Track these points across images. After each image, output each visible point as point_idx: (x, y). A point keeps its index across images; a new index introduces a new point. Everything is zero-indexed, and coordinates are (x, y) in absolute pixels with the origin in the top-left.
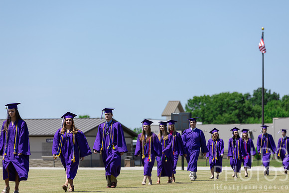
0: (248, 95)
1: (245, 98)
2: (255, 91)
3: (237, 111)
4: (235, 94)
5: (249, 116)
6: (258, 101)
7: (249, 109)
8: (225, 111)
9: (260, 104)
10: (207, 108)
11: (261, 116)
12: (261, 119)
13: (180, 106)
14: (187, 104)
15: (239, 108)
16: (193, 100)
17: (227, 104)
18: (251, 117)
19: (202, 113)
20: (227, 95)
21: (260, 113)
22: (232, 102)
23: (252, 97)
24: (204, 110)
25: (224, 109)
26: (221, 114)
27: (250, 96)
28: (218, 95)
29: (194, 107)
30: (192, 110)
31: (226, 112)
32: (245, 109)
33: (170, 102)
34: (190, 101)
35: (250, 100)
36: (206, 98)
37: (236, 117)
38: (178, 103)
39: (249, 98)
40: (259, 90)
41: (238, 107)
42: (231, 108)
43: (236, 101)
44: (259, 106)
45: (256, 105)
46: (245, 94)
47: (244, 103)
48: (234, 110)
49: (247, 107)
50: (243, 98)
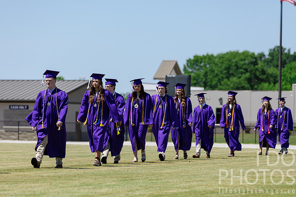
0: (262, 55)
1: (258, 59)
2: (271, 50)
3: (248, 75)
4: (246, 54)
5: (262, 80)
6: (275, 62)
7: (263, 72)
8: (233, 74)
9: (277, 66)
10: (210, 70)
11: (277, 82)
12: (277, 85)
13: (176, 67)
14: (186, 65)
15: (251, 71)
16: (193, 60)
17: (236, 65)
18: (266, 82)
19: (204, 76)
20: (235, 54)
21: (276, 77)
22: (242, 63)
23: (267, 57)
24: (206, 73)
25: (231, 72)
26: (228, 78)
27: (264, 56)
28: (224, 54)
29: (195, 69)
30: (192, 72)
31: (234, 76)
32: (257, 72)
33: (164, 61)
34: (189, 61)
35: (265, 61)
36: (210, 58)
37: (246, 82)
38: (175, 63)
39: (263, 59)
40: (276, 50)
41: (249, 70)
42: (241, 70)
43: (247, 62)
44: (275, 69)
45: (272, 67)
46: (258, 54)
47: (257, 64)
48: (245, 73)
49: (260, 70)
50: (256, 58)
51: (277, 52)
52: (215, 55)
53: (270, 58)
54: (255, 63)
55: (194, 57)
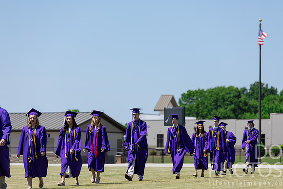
2: (251, 85)
3: (233, 106)
4: (231, 88)
5: (245, 111)
6: (255, 95)
7: (246, 104)
9: (257, 99)
10: (201, 103)
11: (257, 111)
12: (258, 114)
13: (173, 101)
14: (181, 98)
15: (235, 103)
16: (187, 94)
17: (222, 98)
18: (248, 112)
19: (196, 107)
20: (222, 89)
21: (256, 108)
22: (228, 96)
23: (249, 91)
24: (198, 105)
25: (219, 104)
26: (216, 109)
27: (246, 90)
28: (213, 89)
29: (188, 101)
30: (186, 105)
31: (221, 107)
32: (241, 104)
33: (163, 96)
34: (183, 95)
35: (247, 94)
38: (171, 97)
40: (256, 84)
42: (227, 102)
43: (232, 95)
45: (253, 99)
46: (241, 89)
47: (241, 97)
48: (230, 105)
49: (243, 102)
50: (239, 92)
51: (257, 87)
52: (205, 90)
53: (251, 91)
54: (239, 96)
55: (188, 92)
